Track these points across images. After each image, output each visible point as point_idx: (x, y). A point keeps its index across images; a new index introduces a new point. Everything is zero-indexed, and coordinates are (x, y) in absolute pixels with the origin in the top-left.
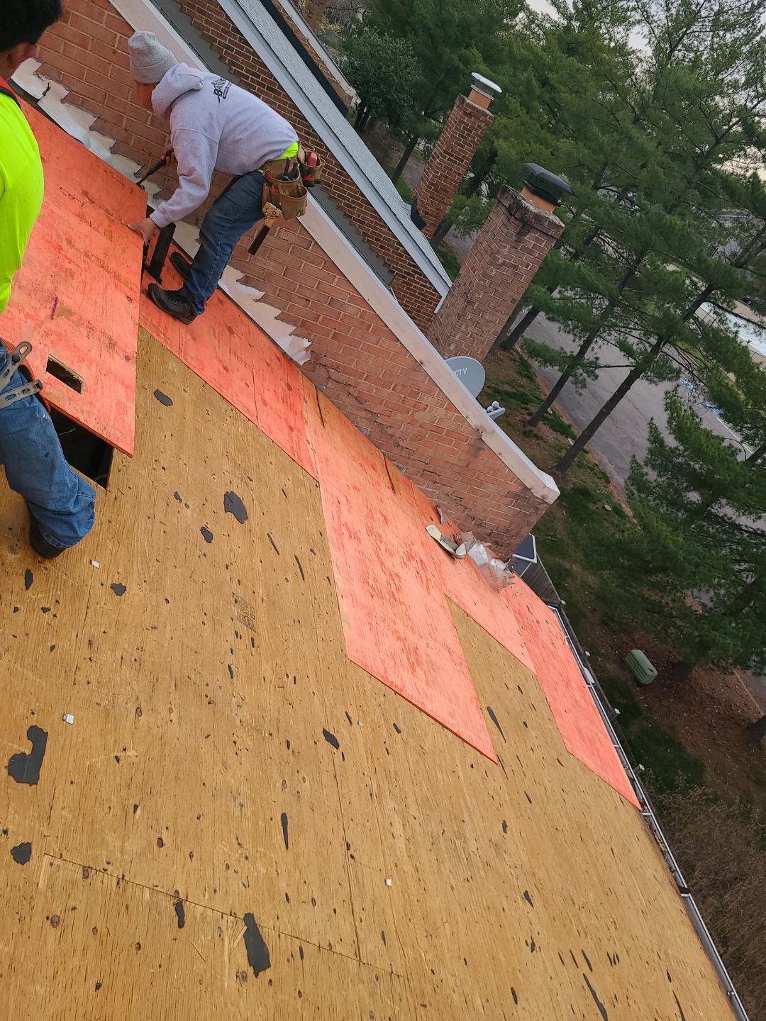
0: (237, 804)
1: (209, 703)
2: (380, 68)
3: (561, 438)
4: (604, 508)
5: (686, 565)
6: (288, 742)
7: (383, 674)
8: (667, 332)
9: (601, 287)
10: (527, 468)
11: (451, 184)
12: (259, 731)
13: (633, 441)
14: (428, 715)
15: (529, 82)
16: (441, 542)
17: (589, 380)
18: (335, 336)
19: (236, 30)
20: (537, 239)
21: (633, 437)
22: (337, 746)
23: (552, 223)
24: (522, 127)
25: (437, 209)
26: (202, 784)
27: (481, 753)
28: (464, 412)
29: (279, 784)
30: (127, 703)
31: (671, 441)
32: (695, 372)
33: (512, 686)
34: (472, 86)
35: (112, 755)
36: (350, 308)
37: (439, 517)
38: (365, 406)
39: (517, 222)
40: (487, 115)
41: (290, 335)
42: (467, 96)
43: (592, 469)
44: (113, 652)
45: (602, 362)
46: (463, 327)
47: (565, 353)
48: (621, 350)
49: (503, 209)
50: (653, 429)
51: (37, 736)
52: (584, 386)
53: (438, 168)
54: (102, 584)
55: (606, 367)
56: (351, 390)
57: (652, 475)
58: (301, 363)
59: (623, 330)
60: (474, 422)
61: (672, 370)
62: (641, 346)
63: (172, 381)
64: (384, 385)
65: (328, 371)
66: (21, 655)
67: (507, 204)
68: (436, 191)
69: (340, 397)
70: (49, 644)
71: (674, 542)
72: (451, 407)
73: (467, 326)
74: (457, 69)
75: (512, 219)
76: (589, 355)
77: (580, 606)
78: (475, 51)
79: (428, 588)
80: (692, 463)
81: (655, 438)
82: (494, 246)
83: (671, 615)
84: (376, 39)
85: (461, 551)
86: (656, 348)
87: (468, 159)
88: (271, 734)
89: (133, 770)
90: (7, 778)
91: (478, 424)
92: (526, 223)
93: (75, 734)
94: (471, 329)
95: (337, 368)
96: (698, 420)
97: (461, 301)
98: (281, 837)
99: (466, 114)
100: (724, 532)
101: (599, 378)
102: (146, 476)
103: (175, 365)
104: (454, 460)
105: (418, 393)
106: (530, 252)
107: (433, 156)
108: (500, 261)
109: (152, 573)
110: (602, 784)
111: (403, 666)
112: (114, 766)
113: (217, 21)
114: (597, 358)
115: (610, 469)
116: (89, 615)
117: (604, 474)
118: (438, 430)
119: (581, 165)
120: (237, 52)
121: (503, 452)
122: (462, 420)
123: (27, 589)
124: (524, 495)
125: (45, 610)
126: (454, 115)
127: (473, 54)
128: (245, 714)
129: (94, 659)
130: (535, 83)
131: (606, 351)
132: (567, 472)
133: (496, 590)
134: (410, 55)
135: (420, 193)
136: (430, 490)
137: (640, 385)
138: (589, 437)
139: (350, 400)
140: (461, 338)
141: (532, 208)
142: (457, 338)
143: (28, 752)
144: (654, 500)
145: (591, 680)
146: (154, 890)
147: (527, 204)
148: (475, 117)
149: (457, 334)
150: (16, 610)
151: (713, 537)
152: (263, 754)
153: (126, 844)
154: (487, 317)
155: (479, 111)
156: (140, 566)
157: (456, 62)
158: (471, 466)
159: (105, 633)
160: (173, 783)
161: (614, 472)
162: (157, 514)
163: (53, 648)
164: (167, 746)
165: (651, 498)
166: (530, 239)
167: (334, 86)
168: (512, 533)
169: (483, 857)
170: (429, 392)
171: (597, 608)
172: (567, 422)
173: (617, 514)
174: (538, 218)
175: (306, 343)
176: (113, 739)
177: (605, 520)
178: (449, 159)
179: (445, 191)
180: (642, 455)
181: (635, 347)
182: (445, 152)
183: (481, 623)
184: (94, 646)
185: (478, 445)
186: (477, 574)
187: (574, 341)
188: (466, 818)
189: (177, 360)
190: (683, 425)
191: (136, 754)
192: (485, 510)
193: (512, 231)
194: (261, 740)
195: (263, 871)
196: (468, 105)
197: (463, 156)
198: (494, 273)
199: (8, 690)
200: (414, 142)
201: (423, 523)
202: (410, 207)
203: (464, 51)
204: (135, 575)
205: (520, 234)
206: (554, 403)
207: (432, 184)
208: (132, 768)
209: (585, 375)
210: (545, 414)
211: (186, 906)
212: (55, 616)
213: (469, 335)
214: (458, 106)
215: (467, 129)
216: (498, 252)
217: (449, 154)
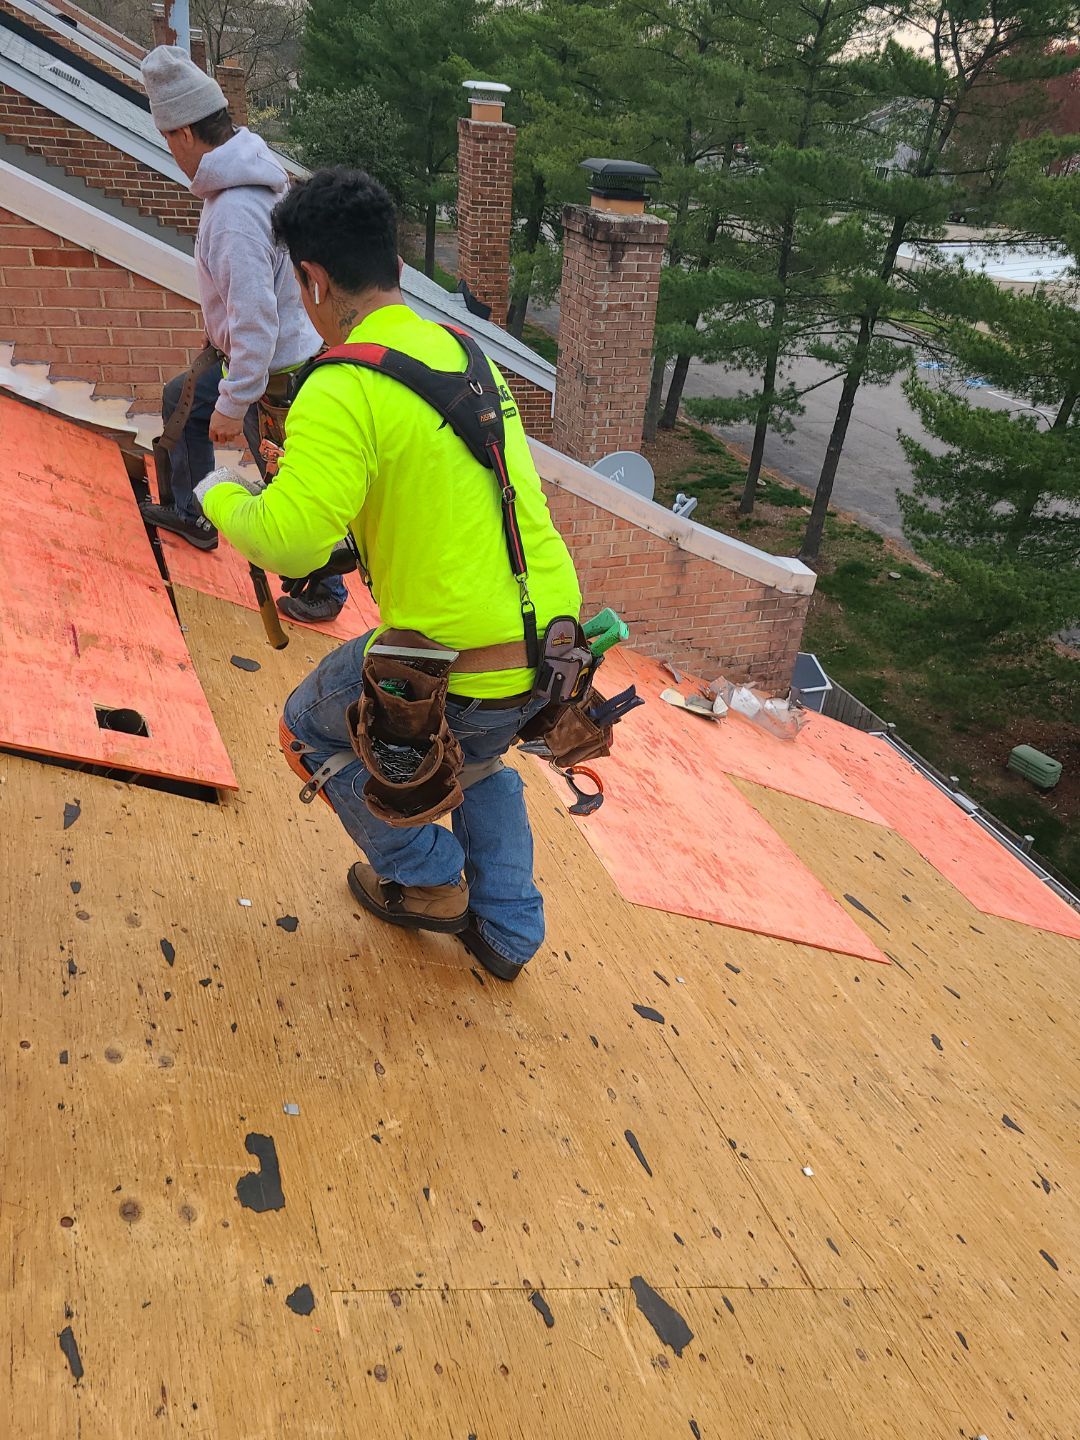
0: (559, 1140)
1: (467, 1025)
2: (347, 137)
3: (792, 511)
4: (890, 577)
5: (1034, 603)
6: (593, 1039)
7: (683, 905)
8: (869, 306)
9: (754, 288)
10: (759, 561)
11: (500, 242)
12: (549, 1038)
13: (889, 472)
14: (768, 935)
15: (541, 63)
16: (690, 707)
17: (794, 418)
19: (144, 167)
20: (639, 258)
21: (887, 467)
22: (661, 1020)
23: (649, 226)
24: (560, 127)
25: (496, 282)
26: (501, 1132)
27: (863, 958)
28: (642, 523)
29: (605, 1096)
30: (359, 1063)
31: (938, 448)
32: (931, 344)
33: (867, 855)
34: (470, 100)
35: (367, 1136)
37: (672, 676)
39: (603, 246)
40: (505, 129)
42: (470, 117)
43: (851, 534)
44: (314, 1004)
45: (799, 387)
46: (595, 416)
47: (747, 396)
48: (820, 359)
49: (578, 238)
50: (908, 444)
51: (259, 1145)
52: (791, 429)
53: (474, 228)
54: (264, 925)
55: (808, 390)
57: (935, 505)
59: (809, 330)
60: (660, 530)
61: (899, 354)
62: (842, 341)
63: (248, 638)
66: (196, 1052)
67: (579, 228)
68: (486, 259)
70: (228, 1025)
71: (1004, 579)
72: (622, 523)
73: (599, 414)
74: (446, 93)
75: (595, 245)
76: (779, 385)
77: (916, 720)
78: (457, 58)
79: (696, 772)
80: (979, 464)
81: (917, 454)
82: (587, 291)
83: (1043, 680)
84: (326, 103)
85: (720, 707)
86: (865, 335)
88: (566, 1037)
89: (403, 1145)
90: (243, 1212)
91: (668, 531)
92: (613, 242)
93: (307, 1126)
94: (606, 415)
96: (962, 403)
97: (578, 384)
98: (636, 1163)
99: (478, 140)
100: (1066, 537)
101: (806, 410)
102: (264, 770)
103: (242, 617)
104: (657, 591)
105: (571, 524)
106: (638, 278)
107: (460, 216)
108: (604, 308)
109: (323, 888)
110: (1048, 937)
111: (705, 884)
112: (376, 1149)
114: (792, 384)
115: (875, 523)
116: (264, 969)
117: (870, 533)
118: (618, 562)
119: (657, 139)
121: (717, 554)
122: (644, 534)
123: (171, 964)
124: (770, 598)
125: (205, 983)
126: (464, 149)
127: (455, 63)
128: (519, 1022)
129: (292, 1023)
131: (800, 369)
132: (820, 552)
133: (788, 739)
134: (378, 103)
135: (466, 273)
136: (644, 645)
137: (864, 394)
138: (828, 493)
140: (600, 433)
141: (614, 219)
142: (594, 434)
143: (256, 1170)
144: (952, 536)
145: (971, 806)
146: (493, 1289)
147: (605, 217)
148: (491, 139)
149: (591, 430)
150: (167, 996)
151: (1053, 549)
152: (565, 1064)
153: (433, 1243)
154: (620, 389)
155: (492, 128)
156: (303, 885)
157: (440, 83)
158: (683, 591)
159: (293, 984)
160: (462, 1144)
161: (883, 525)
162: (298, 811)
163: (234, 1027)
164: (436, 1099)
165: (946, 535)
166: (630, 261)
168: (777, 655)
169: (924, 1092)
170: (584, 516)
171: (940, 715)
172: (791, 487)
173: (911, 578)
174: (627, 227)
176: (360, 1115)
177: (899, 593)
178: (483, 210)
179: (495, 254)
180: (908, 486)
181: (835, 347)
182: (473, 203)
183: (788, 790)
184: (287, 1006)
185: (680, 559)
186: (754, 728)
187: (752, 375)
188: (879, 1050)
189: (244, 609)
190: (945, 419)
191: (397, 1124)
192: (728, 641)
193: (603, 261)
194: (556, 1048)
195: (630, 1215)
196: (476, 127)
197: (499, 198)
198: (603, 327)
199: (198, 1101)
200: (432, 214)
201: (654, 693)
202: (460, 296)
203: (443, 64)
204: (302, 898)
205: (614, 260)
206: (763, 470)
207: (476, 253)
208: (401, 1144)
209: (786, 413)
210: (758, 490)
211: (546, 1296)
212: (220, 986)
213: (608, 424)
214: (464, 135)
215: (489, 160)
216: (596, 297)
217: (480, 203)
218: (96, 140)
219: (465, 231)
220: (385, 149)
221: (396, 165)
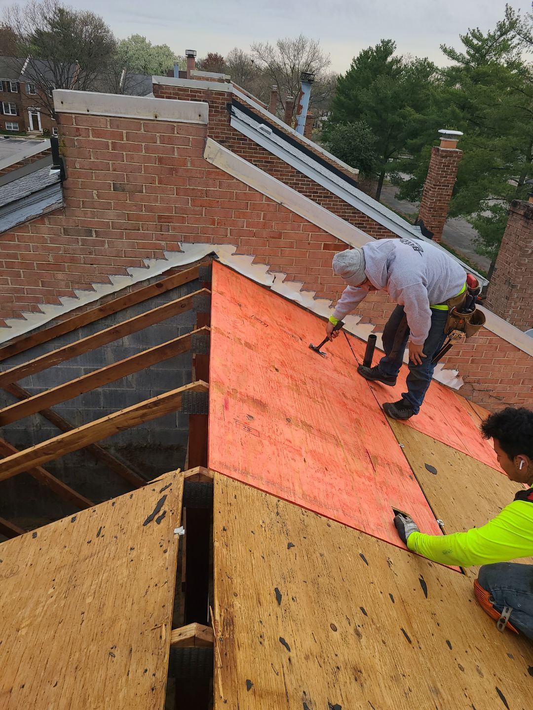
11: (444, 203)
18: (473, 361)
25: (439, 222)
34: (441, 138)
36: (481, 340)
38: (503, 401)
40: (457, 152)
41: (441, 370)
42: (439, 146)
46: (513, 304)
49: (520, 217)
53: (433, 197)
56: (491, 393)
58: (458, 388)
63: (424, 450)
64: (515, 383)
65: (472, 386)
67: (522, 212)
68: (435, 211)
69: (484, 400)
73: (515, 303)
74: (399, 124)
75: (531, 222)
78: (409, 108)
82: (521, 243)
87: (452, 184)
94: (518, 304)
95: (478, 382)
99: (443, 157)
107: (426, 191)
108: (529, 252)
113: (287, 172)
120: (302, 184)
126: (433, 160)
127: (408, 111)
130: (458, 111)
134: (367, 128)
135: (424, 217)
139: (492, 400)
140: (513, 312)
148: (449, 157)
149: (509, 311)
154: (529, 292)
155: (451, 152)
157: (398, 119)
167: (344, 172)
175: (456, 373)
178: (438, 189)
179: (441, 209)
182: (434, 185)
196: (443, 151)
197: (448, 183)
198: (527, 261)
200: (382, 177)
202: (419, 227)
203: (400, 111)
207: (432, 208)
213: (519, 309)
214: (435, 154)
215: (446, 166)
216: (526, 247)
217: (438, 186)
218: (281, 161)
219: (427, 198)
220: (367, 148)
221: (371, 156)
